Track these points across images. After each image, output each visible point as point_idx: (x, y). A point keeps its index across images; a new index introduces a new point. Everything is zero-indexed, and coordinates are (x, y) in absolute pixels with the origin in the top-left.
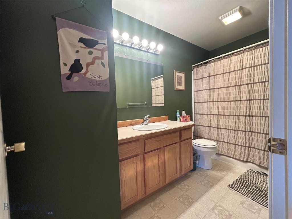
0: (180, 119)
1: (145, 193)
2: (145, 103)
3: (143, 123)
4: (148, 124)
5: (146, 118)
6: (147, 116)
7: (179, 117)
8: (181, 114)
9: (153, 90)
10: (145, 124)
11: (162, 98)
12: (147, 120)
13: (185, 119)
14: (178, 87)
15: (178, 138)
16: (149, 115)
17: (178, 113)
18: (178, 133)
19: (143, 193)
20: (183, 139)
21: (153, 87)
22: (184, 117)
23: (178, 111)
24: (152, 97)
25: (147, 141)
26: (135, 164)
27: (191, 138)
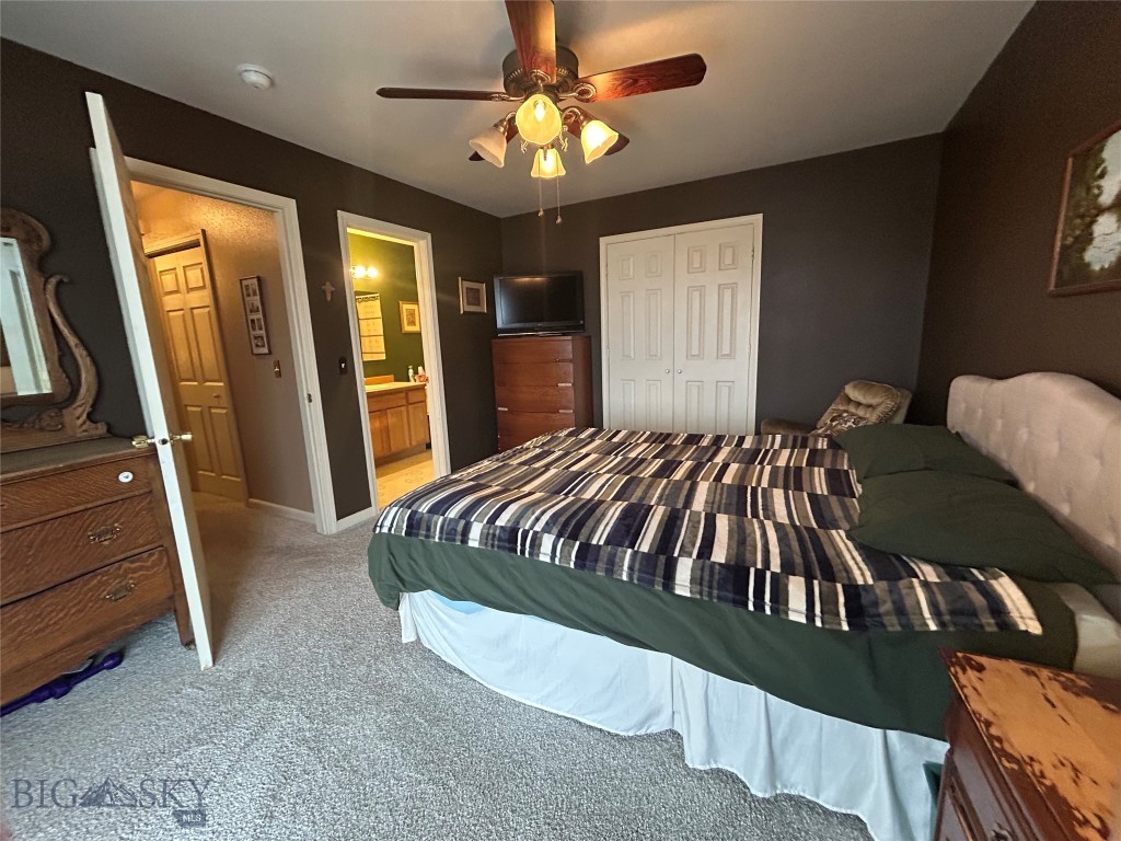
0: (414, 379)
7: (412, 376)
8: (416, 372)
13: (421, 379)
14: (408, 328)
17: (411, 371)
18: (403, 395)
20: (411, 401)
22: (419, 376)
23: (411, 367)
27: (424, 401)
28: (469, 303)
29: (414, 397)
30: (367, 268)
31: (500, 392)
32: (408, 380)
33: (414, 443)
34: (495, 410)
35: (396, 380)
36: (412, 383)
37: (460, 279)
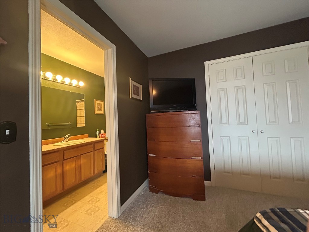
0: (99, 136)
1: (63, 189)
2: (69, 123)
3: (64, 140)
4: (69, 141)
5: (67, 137)
6: (68, 135)
7: (98, 134)
8: (100, 132)
9: (78, 111)
10: (66, 141)
11: (83, 119)
12: (67, 138)
13: (103, 136)
14: (97, 112)
15: (92, 149)
16: (69, 134)
17: (98, 132)
18: (92, 145)
19: (62, 188)
20: (96, 149)
21: (78, 108)
22: (102, 134)
23: (98, 130)
24: (77, 117)
25: (65, 152)
26: (55, 168)
27: (104, 148)
28: (134, 94)
29: (97, 146)
30: (78, 81)
31: (150, 145)
32: (96, 137)
33: (96, 172)
34: (147, 155)
35: (89, 137)
36: (98, 139)
37: (130, 78)
